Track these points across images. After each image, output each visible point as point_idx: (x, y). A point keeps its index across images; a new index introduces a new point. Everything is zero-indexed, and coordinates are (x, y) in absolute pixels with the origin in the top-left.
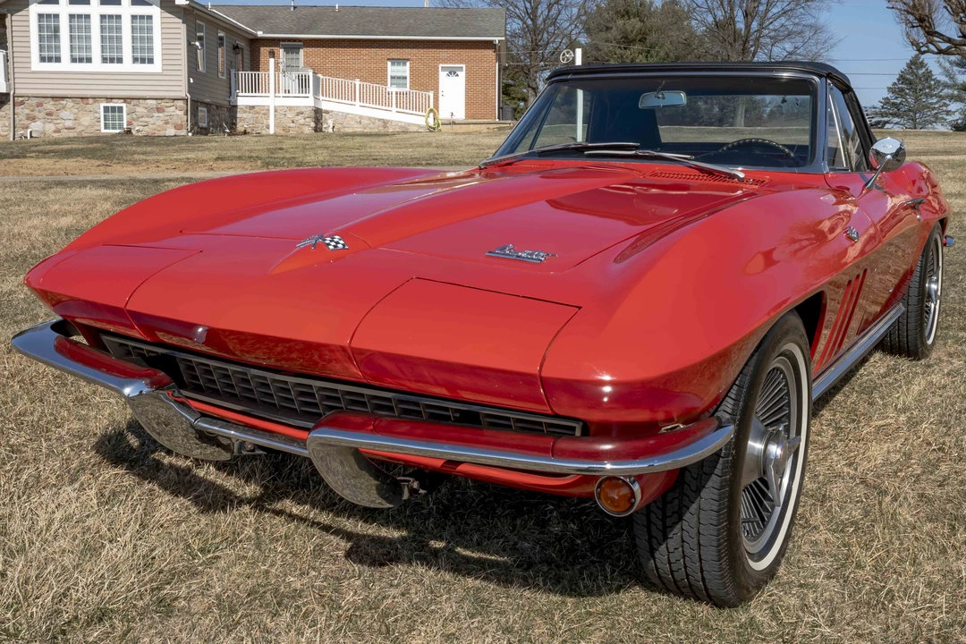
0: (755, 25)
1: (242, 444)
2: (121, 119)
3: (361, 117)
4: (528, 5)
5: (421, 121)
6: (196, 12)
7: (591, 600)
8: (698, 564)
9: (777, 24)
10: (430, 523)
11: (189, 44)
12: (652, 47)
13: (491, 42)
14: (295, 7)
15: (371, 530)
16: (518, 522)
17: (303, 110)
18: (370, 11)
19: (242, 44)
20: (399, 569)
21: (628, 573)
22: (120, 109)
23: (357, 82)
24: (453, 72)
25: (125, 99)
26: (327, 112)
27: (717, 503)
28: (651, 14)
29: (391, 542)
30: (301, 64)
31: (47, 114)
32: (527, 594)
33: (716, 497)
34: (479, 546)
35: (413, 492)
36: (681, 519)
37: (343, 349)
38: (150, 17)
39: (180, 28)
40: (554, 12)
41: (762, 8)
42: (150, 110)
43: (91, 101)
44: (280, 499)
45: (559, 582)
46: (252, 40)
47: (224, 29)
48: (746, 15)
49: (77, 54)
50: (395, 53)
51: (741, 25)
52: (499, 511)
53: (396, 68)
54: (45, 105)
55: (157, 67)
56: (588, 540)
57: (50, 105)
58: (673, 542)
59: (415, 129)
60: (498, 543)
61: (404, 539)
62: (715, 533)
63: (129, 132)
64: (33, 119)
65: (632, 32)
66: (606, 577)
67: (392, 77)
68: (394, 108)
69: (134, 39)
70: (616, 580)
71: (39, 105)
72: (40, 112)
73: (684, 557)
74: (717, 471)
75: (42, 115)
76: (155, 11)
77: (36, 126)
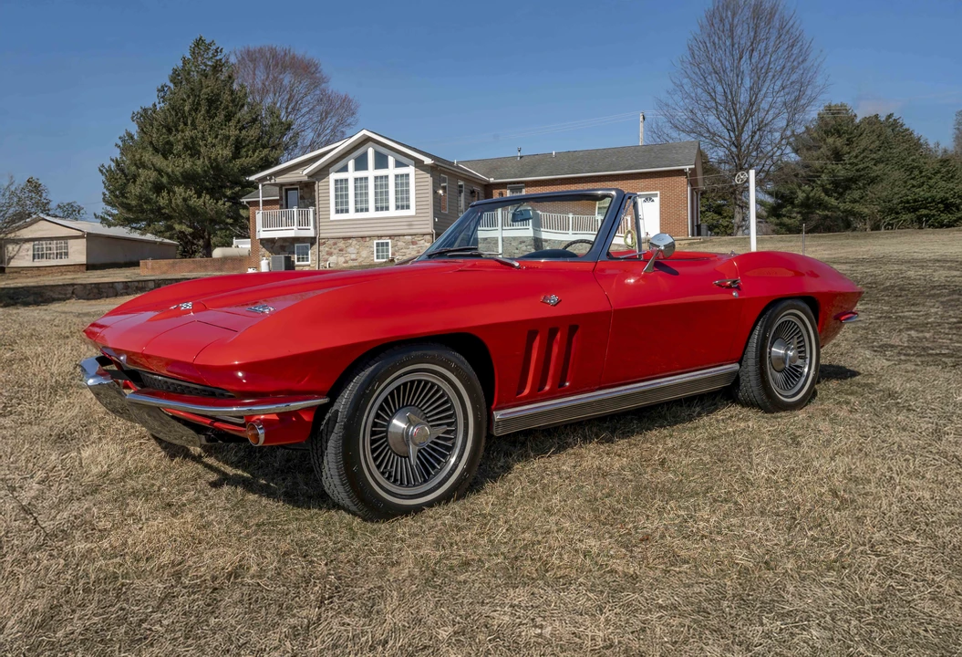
2: (387, 251)
4: (732, 134)
5: (619, 241)
6: (440, 168)
11: (435, 193)
13: (682, 170)
14: (521, 157)
17: (525, 239)
18: (581, 154)
19: (477, 189)
22: (387, 244)
23: (571, 216)
24: (649, 199)
25: (390, 237)
31: (340, 250)
38: (407, 175)
39: (428, 179)
40: (757, 137)
42: (407, 243)
43: (368, 239)
46: (485, 185)
47: (464, 179)
49: (359, 206)
54: (338, 244)
55: (412, 212)
57: (341, 244)
63: (392, 260)
64: (330, 254)
69: (396, 192)
71: (335, 244)
72: (335, 249)
75: (336, 251)
76: (411, 170)
77: (332, 259)
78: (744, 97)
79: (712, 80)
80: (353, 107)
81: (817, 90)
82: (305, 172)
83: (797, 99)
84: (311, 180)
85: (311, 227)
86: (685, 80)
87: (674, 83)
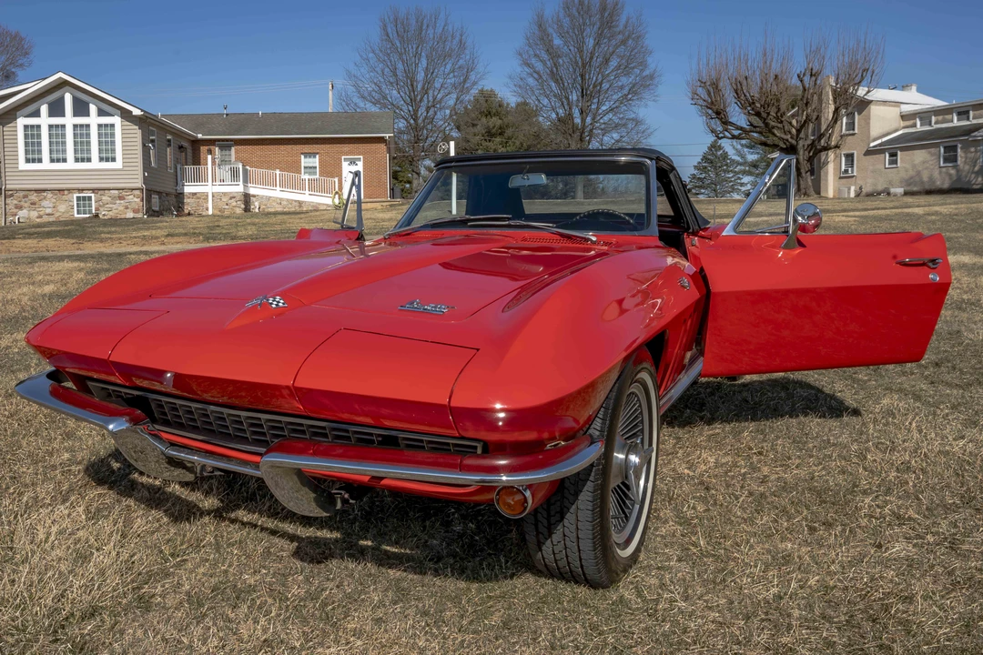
0: (589, 120)
1: (203, 467)
2: (90, 206)
3: (281, 199)
4: (411, 108)
5: (329, 201)
6: (149, 120)
7: (490, 585)
8: (577, 554)
9: (606, 118)
10: (357, 526)
11: (144, 145)
12: (509, 138)
13: (383, 138)
14: (227, 115)
15: (309, 532)
16: (428, 523)
17: (235, 195)
18: (287, 116)
19: (185, 144)
20: (334, 564)
21: (518, 563)
22: (90, 198)
23: (278, 172)
24: (353, 162)
25: (93, 190)
26: (254, 196)
27: (591, 504)
28: (508, 113)
29: (325, 542)
30: (233, 159)
31: (32, 204)
32: (438, 583)
33: (590, 499)
34: (396, 543)
35: (345, 501)
36: (562, 518)
37: (288, 387)
38: (113, 126)
39: (136, 133)
40: (431, 112)
41: (594, 107)
42: (113, 198)
43: (66, 192)
44: (233, 510)
45: (464, 572)
46: (193, 141)
47: (172, 133)
48: (582, 113)
49: (55, 156)
50: (307, 148)
51: (578, 120)
52: (411, 514)
53: (308, 160)
54: (30, 197)
55: (118, 164)
56: (484, 536)
57: (34, 197)
58: (557, 537)
59: (325, 207)
60: (412, 541)
61: (336, 540)
62: (591, 528)
63: (97, 216)
64: (20, 208)
65: (494, 127)
66: (501, 566)
67: (305, 168)
68: (307, 192)
69: (100, 143)
70: (509, 569)
71: (25, 197)
72: (26, 202)
73: (566, 548)
74: (592, 478)
75: (27, 205)
76: (116, 120)
77: (23, 214)
78: (421, 76)
79: (395, 57)
80: (26, 47)
81: (478, 76)
83: (465, 81)
86: (371, 55)
87: (361, 56)
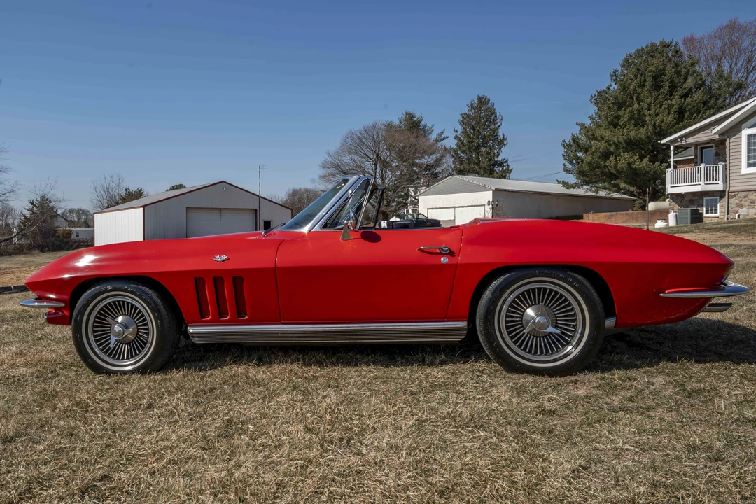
31: (751, 202)
54: (749, 197)
57: (753, 197)
64: (741, 206)
71: (746, 196)
72: (746, 201)
75: (747, 203)
77: (743, 211)
82: (714, 131)
84: (722, 138)
85: (720, 182)
